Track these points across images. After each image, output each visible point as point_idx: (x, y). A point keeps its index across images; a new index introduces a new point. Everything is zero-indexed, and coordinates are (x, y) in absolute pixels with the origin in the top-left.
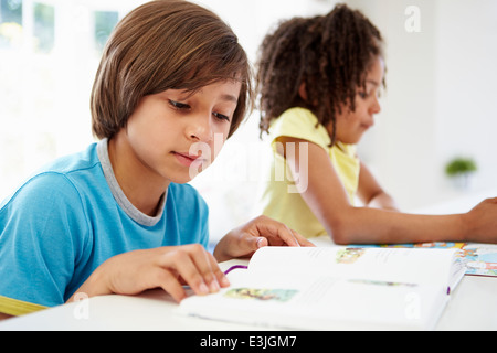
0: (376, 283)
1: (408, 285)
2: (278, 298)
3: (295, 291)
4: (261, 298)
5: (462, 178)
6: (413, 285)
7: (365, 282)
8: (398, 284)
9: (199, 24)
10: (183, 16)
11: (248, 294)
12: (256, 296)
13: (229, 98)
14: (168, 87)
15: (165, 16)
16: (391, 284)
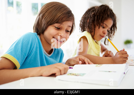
0: (106, 71)
1: (114, 72)
2: (81, 75)
3: (85, 74)
4: (76, 75)
5: (128, 45)
6: (115, 72)
7: (103, 71)
8: (111, 72)
9: (62, 8)
10: (58, 6)
11: (73, 74)
12: (75, 75)
13: (70, 26)
14: (55, 23)
15: (54, 6)
16: (109, 72)
